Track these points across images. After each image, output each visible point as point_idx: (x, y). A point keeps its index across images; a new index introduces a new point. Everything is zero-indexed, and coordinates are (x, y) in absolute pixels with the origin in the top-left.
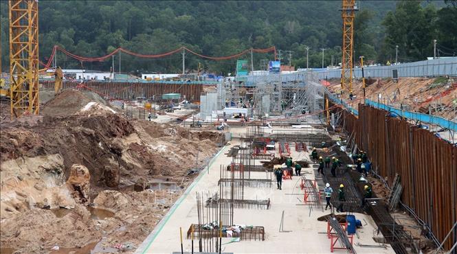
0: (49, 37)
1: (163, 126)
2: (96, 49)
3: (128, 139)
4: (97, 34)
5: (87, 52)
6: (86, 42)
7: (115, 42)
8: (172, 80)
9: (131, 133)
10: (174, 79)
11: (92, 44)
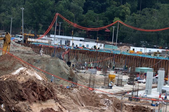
0: (61, 5)
1: (100, 96)
2: (103, 19)
3: (44, 104)
4: (108, 5)
5: (94, 21)
6: (95, 12)
7: (121, 15)
8: (152, 55)
9: (48, 99)
10: (155, 54)
11: (100, 14)
